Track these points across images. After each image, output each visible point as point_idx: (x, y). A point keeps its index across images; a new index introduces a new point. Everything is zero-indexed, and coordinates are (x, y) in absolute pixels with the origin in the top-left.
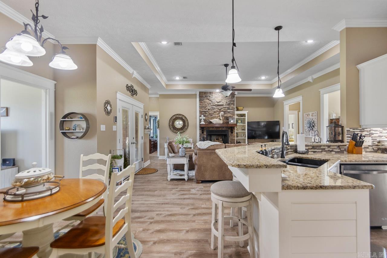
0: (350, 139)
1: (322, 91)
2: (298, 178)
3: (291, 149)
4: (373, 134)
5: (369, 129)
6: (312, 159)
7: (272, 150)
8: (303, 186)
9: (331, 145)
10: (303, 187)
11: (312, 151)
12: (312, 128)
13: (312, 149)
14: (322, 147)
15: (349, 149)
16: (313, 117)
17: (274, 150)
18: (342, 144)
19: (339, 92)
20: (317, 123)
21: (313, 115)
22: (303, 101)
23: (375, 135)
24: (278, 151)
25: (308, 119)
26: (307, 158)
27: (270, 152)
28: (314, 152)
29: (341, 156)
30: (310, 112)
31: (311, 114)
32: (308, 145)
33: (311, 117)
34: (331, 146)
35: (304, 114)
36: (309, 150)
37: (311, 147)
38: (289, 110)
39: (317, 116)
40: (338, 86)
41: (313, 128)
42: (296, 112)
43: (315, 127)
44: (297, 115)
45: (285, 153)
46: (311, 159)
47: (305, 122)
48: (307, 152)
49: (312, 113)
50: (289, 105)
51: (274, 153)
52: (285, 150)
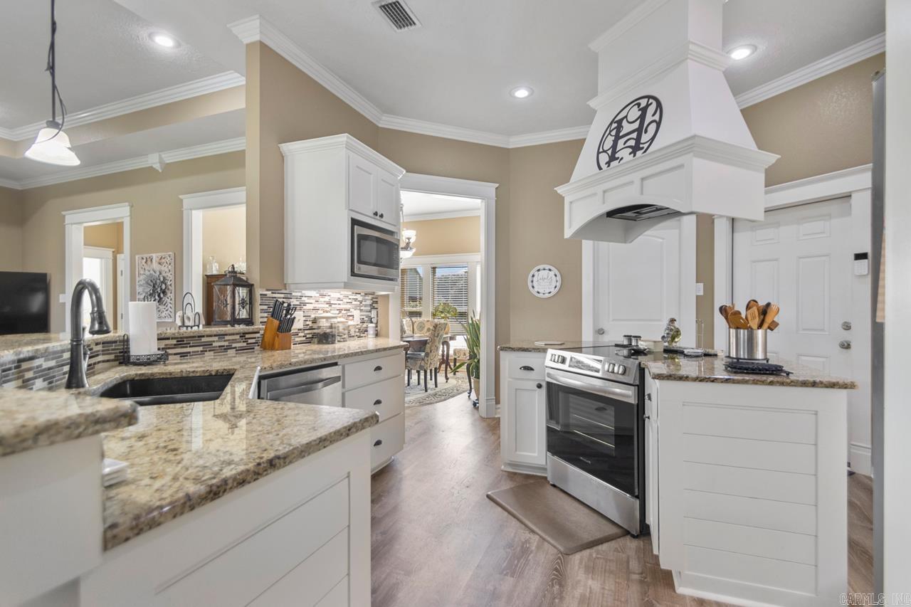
0: (266, 315)
1: (187, 200)
2: (171, 456)
3: (104, 352)
4: (305, 304)
5: (299, 294)
6: (184, 375)
7: (20, 361)
8: (211, 486)
9: (228, 332)
10: (211, 491)
11: (175, 354)
12: (159, 296)
13: (175, 346)
14: (203, 339)
15: (266, 340)
16: (163, 268)
17: (31, 359)
18: (250, 328)
19: (243, 209)
20: (173, 282)
21: (163, 260)
22: (131, 218)
23: (309, 307)
24: (52, 363)
25: (147, 273)
26: (166, 374)
27: (10, 369)
28: (183, 355)
29: (247, 358)
30: (153, 253)
31: (158, 260)
32: (166, 336)
33: (155, 265)
34: (226, 335)
35: (137, 257)
36: (170, 351)
37: (174, 342)
38: (85, 245)
39: (173, 264)
40: (241, 194)
41: (162, 295)
42: (109, 253)
43: (169, 295)
44: (111, 262)
45: (85, 364)
46: (179, 375)
47: (137, 279)
48: (162, 358)
49: (160, 255)
50: (85, 227)
51: (29, 375)
52: (85, 354)
